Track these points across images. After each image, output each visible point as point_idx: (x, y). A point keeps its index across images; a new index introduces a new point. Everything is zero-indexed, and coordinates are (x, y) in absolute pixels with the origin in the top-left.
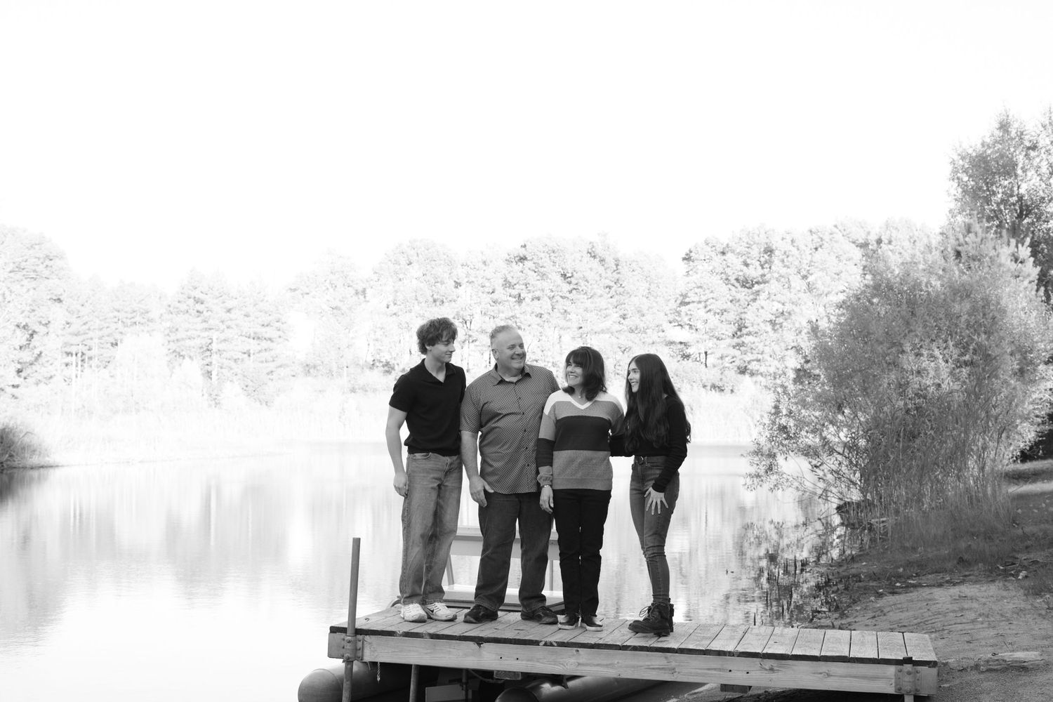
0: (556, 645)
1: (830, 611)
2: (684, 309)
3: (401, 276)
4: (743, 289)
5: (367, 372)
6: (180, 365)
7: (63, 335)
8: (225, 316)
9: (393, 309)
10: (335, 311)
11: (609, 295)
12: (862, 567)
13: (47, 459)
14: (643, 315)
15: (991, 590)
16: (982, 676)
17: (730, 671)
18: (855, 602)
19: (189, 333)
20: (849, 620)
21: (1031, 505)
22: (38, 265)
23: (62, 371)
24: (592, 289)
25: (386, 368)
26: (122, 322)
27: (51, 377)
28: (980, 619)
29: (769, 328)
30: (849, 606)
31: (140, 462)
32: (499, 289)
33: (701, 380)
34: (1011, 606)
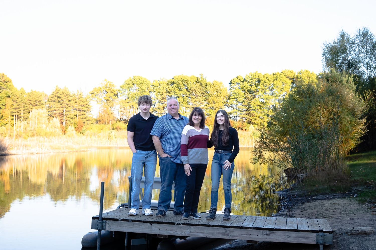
0: (181, 224)
1: (285, 209)
2: (229, 101)
3: (130, 89)
4: (250, 94)
5: (118, 122)
6: (52, 120)
7: (11, 109)
8: (68, 103)
9: (128, 100)
10: (107, 101)
11: (203, 96)
12: (295, 192)
13: (3, 152)
14: (215, 103)
15: (345, 201)
16: (349, 237)
17: (251, 235)
18: (294, 205)
19: (55, 109)
20: (292, 212)
21: (356, 170)
22: (2, 84)
23: (10, 122)
24: (197, 94)
25: (125, 121)
26: (32, 105)
27: (6, 124)
28: (343, 213)
29: (259, 108)
30: (292, 207)
31: (37, 153)
32: (165, 94)
33: (235, 126)
34: (354, 208)
